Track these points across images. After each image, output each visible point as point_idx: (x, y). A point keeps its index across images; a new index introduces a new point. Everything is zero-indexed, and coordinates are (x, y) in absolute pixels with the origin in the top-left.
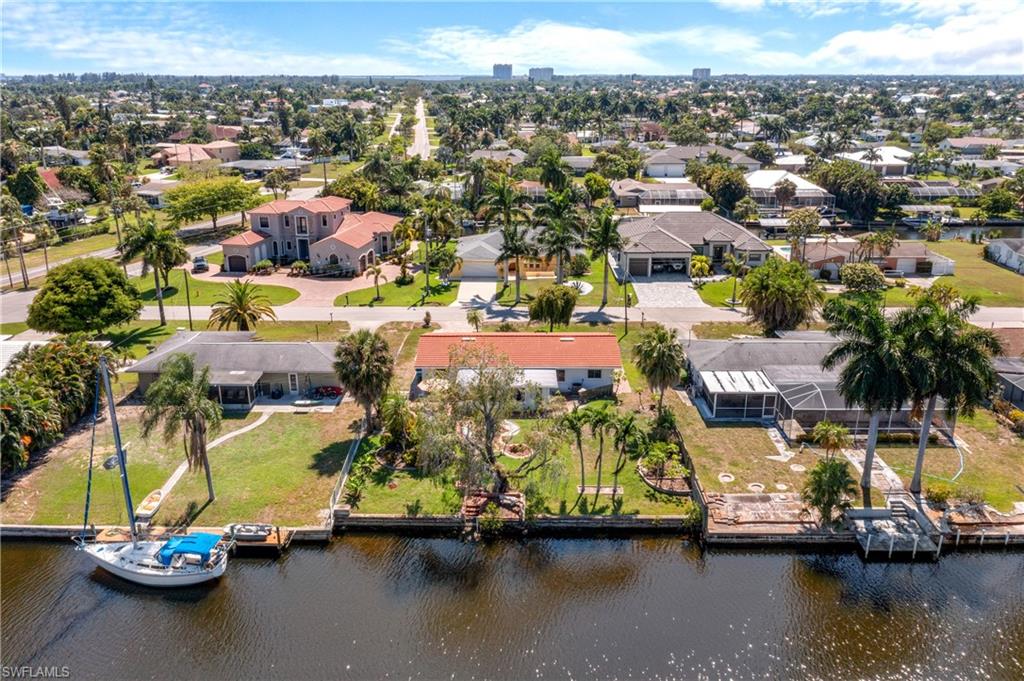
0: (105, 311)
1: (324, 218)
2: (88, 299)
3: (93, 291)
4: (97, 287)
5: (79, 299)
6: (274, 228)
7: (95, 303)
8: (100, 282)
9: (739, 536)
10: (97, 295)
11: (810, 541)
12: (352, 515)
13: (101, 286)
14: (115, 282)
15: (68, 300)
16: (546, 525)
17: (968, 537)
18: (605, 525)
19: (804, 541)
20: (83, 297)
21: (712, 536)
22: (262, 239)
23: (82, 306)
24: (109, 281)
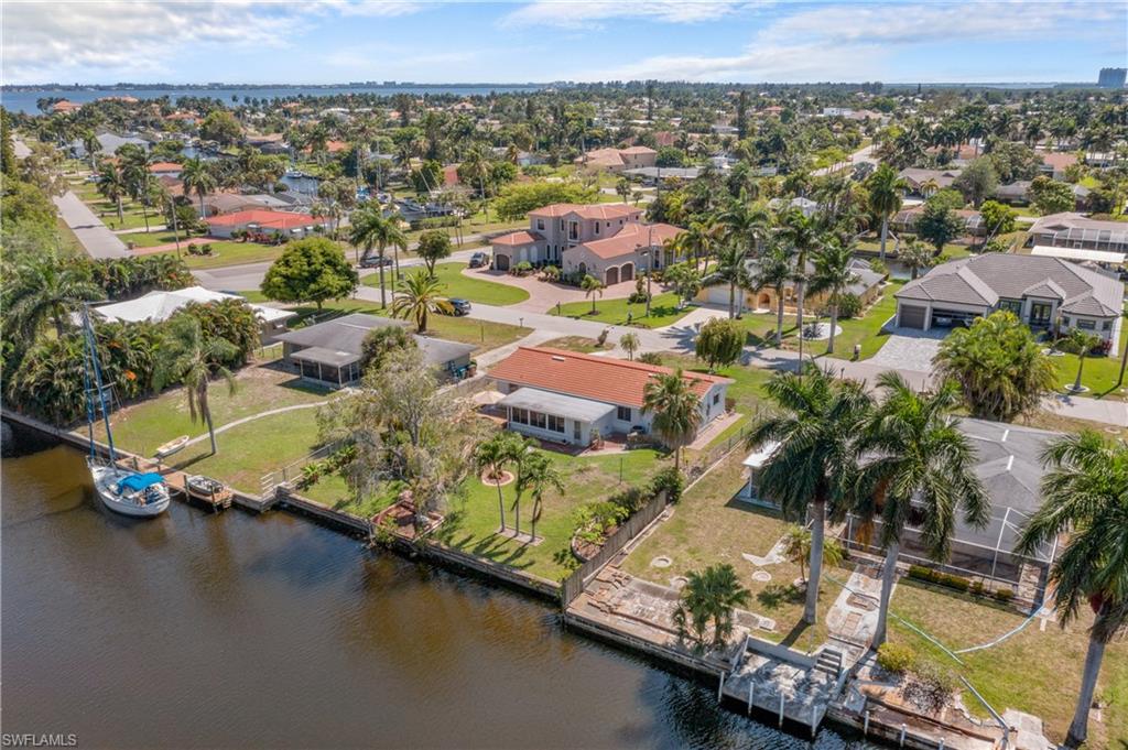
0: (312, 286)
1: (597, 224)
2: (300, 274)
3: (306, 267)
4: (309, 264)
5: (292, 273)
6: (548, 232)
7: (307, 278)
8: (314, 260)
9: (599, 626)
10: (308, 271)
11: (676, 659)
12: (293, 495)
13: (314, 264)
14: (328, 262)
15: (284, 272)
16: (438, 554)
17: (883, 728)
18: (489, 571)
19: (671, 657)
20: (296, 272)
21: (571, 616)
22: (532, 240)
23: (295, 279)
24: (321, 259)
